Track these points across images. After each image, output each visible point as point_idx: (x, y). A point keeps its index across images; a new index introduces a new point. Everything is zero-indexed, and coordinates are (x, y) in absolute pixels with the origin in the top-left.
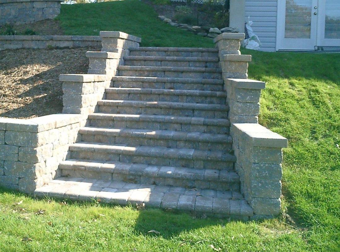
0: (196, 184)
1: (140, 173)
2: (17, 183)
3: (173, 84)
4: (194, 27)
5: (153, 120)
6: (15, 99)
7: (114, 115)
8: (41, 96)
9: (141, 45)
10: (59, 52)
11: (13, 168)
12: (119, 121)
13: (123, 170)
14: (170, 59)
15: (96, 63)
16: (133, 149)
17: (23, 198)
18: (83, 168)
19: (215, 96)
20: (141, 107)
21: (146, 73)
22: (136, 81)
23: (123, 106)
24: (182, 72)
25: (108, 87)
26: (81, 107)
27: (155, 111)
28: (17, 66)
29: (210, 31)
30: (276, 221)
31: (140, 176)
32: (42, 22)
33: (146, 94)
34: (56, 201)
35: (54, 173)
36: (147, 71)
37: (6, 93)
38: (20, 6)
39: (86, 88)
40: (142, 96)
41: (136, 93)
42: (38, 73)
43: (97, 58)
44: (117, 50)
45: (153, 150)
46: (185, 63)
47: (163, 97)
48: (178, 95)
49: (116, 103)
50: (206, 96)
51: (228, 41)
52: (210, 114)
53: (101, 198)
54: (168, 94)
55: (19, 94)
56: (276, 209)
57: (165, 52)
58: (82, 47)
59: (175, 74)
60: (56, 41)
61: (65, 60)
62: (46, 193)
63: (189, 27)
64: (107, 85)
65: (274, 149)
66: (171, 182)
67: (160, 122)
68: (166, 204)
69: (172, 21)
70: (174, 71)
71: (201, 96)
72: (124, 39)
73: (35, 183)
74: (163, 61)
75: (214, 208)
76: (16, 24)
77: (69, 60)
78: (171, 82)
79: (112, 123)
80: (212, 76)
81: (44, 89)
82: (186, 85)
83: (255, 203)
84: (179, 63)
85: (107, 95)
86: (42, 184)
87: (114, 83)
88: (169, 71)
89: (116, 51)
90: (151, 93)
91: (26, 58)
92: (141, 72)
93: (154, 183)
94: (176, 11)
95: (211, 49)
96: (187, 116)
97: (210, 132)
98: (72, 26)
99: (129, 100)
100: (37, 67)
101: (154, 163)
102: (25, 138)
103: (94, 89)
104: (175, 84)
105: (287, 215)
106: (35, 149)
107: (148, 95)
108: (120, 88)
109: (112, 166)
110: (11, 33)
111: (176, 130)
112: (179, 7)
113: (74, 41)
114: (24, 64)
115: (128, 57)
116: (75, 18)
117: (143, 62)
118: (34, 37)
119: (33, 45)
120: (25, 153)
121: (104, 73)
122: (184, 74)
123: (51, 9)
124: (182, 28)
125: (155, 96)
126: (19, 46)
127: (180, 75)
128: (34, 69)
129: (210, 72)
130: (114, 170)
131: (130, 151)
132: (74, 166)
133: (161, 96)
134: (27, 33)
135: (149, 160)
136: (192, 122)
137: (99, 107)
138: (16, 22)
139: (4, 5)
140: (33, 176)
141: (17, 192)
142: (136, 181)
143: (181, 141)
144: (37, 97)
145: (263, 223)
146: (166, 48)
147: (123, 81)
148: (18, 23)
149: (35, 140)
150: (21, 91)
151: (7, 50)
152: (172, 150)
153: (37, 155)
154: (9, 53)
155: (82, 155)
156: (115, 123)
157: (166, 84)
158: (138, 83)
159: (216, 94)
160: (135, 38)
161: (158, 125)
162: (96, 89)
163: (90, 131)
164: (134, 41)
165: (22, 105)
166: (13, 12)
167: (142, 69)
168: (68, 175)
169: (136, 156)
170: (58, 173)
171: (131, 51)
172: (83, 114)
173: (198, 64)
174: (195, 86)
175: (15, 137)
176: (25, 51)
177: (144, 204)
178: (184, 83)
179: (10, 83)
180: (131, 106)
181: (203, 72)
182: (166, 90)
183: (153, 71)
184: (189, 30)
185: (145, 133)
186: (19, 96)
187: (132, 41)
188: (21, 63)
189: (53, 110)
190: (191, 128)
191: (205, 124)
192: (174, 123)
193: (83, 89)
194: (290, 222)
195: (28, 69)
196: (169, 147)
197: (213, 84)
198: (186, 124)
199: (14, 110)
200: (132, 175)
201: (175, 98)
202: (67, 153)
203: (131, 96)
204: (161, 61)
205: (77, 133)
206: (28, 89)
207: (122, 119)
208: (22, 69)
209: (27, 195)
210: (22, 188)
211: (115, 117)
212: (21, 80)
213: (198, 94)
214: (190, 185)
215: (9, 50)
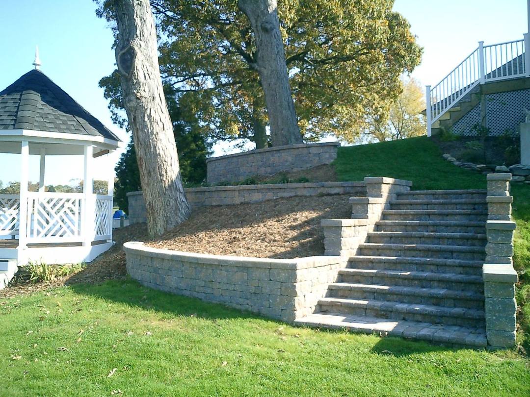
0: (443, 320)
1: (390, 309)
2: (280, 314)
3: (435, 227)
4: (478, 166)
5: (409, 261)
6: (283, 243)
7: (372, 257)
8: (306, 240)
9: (412, 188)
10: (328, 199)
11: (277, 301)
12: (377, 263)
13: (374, 306)
14: (436, 203)
15: (359, 208)
16: (386, 288)
17: (285, 326)
18: (339, 304)
19: (476, 239)
20: (400, 250)
21: (411, 217)
22: (399, 225)
23: (383, 249)
24: (447, 215)
25: (371, 231)
26: (341, 249)
27: (414, 253)
28: (288, 214)
29: (496, 170)
30: (508, 352)
31: (391, 312)
32: (318, 168)
33: (406, 237)
34: (312, 329)
35: (314, 308)
36: (412, 215)
37: (276, 239)
38: (296, 152)
39: (345, 232)
40: (403, 239)
41: (397, 237)
42: (306, 219)
43: (359, 204)
44: (382, 195)
45: (406, 289)
46: (452, 206)
47: (424, 240)
48: (439, 238)
49: (376, 246)
50: (468, 239)
51: (494, 182)
52: (469, 256)
53: (350, 327)
54: (429, 237)
55: (287, 239)
56: (510, 341)
57: (433, 195)
58: (352, 193)
59: (441, 217)
60: (327, 187)
61: (332, 206)
62: (303, 323)
63: (473, 165)
64: (370, 229)
65: (506, 285)
66: (420, 318)
67: (416, 264)
68: (407, 333)
69: (457, 160)
70: (439, 215)
71: (462, 238)
72: (389, 184)
73: (295, 314)
74: (430, 204)
75: (450, 338)
76: (293, 170)
77: (336, 206)
78: (434, 226)
79: (371, 264)
80: (479, 219)
81: (310, 234)
82: (449, 228)
83: (490, 335)
84: (446, 206)
85: (369, 238)
86: (302, 316)
87: (378, 227)
88: (434, 214)
89: (380, 196)
90: (411, 237)
91: (297, 205)
92: (405, 216)
93: (404, 319)
94: (465, 148)
95: (480, 190)
96: (446, 258)
97: (467, 273)
98: (347, 171)
99: (390, 243)
100: (306, 214)
101: (406, 301)
102: (287, 274)
103: (355, 233)
104: (438, 227)
105: (521, 347)
106: (294, 284)
107: (408, 238)
108: (382, 232)
109: (365, 302)
110: (286, 182)
111: (432, 272)
112: (469, 143)
113: (344, 187)
114: (294, 211)
115: (394, 201)
116: (351, 162)
117: (409, 206)
118: (306, 184)
119: (306, 193)
120: (286, 288)
121: (367, 217)
122: (448, 217)
123: (328, 154)
124: (466, 167)
125: (416, 239)
126: (293, 194)
127: (445, 218)
128: (303, 216)
129: (477, 215)
130: (366, 305)
131: (383, 290)
132: (331, 302)
133: (423, 239)
134: (300, 181)
135: (402, 298)
136: (448, 263)
137: (361, 250)
138: (292, 168)
139: (281, 151)
140: (293, 309)
141: (280, 321)
142: (387, 317)
143: (435, 281)
144: (303, 241)
145: (496, 353)
146: (433, 191)
147: (386, 225)
148: (295, 170)
149: (294, 277)
150: (290, 236)
151: (280, 198)
152: (424, 289)
153: (296, 290)
154: (282, 201)
155: (340, 293)
156: (374, 264)
157: (429, 227)
158: (401, 227)
159: (477, 236)
160: (404, 182)
161: (415, 267)
162: (357, 233)
163: (349, 272)
164: (403, 185)
165: (289, 249)
166: (290, 159)
167: (406, 213)
168: (327, 310)
169: (389, 294)
170: (318, 308)
171: (399, 195)
172: (343, 256)
173: (465, 207)
174: (459, 229)
175: (279, 274)
176: (297, 198)
177: (386, 333)
178: (447, 226)
179: (280, 230)
180: (390, 249)
181: (469, 215)
182: (426, 234)
183: (417, 214)
184: (473, 170)
185: (400, 274)
186: (287, 241)
187: (400, 185)
188: (292, 210)
189: (316, 253)
190: (447, 269)
191: (460, 266)
192: (430, 265)
193: (342, 233)
194: (522, 352)
195: (297, 216)
196: (423, 287)
197: (476, 226)
198: (442, 265)
199: (281, 253)
200: (384, 311)
201: (436, 241)
202: (326, 291)
203: (393, 240)
204: (428, 205)
205: (337, 273)
206: (296, 234)
207: (380, 261)
208: (292, 216)
209: (287, 324)
210: (284, 318)
211: (374, 259)
212: (290, 227)
213: (458, 236)
214: (437, 321)
215: (282, 198)
